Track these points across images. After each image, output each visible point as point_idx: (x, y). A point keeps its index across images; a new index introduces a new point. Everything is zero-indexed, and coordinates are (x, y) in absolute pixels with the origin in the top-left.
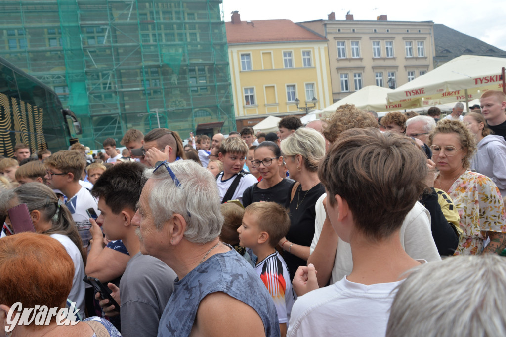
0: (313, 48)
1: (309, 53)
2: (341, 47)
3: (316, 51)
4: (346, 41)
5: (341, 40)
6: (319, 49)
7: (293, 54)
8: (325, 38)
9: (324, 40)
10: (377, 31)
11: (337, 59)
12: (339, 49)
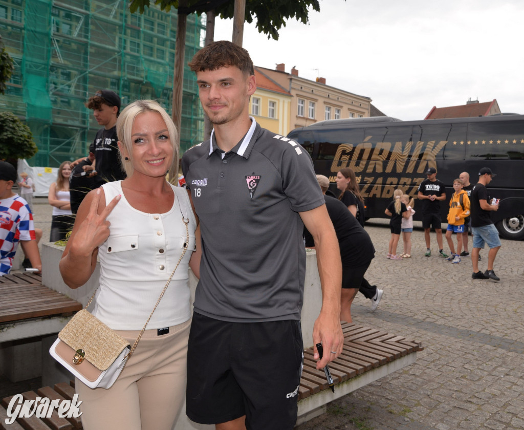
0: (279, 100)
1: (273, 104)
2: (301, 105)
3: (281, 104)
4: (305, 100)
5: (302, 99)
6: (284, 102)
7: (261, 102)
8: (289, 92)
9: (288, 94)
10: (330, 96)
11: (297, 116)
12: (299, 106)
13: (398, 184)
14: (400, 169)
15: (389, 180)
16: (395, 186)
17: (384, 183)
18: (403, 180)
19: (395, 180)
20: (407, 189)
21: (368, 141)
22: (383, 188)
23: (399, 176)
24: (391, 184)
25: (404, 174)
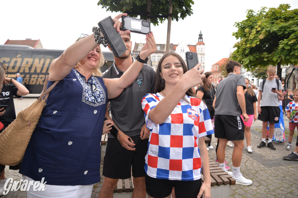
13: (38, 78)
14: (38, 71)
15: (33, 76)
16: (36, 79)
17: (30, 78)
18: (41, 76)
19: (36, 76)
20: (43, 80)
21: (19, 57)
22: (30, 80)
23: (38, 74)
24: (34, 78)
25: (41, 73)
